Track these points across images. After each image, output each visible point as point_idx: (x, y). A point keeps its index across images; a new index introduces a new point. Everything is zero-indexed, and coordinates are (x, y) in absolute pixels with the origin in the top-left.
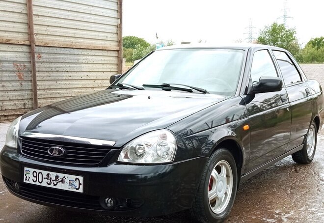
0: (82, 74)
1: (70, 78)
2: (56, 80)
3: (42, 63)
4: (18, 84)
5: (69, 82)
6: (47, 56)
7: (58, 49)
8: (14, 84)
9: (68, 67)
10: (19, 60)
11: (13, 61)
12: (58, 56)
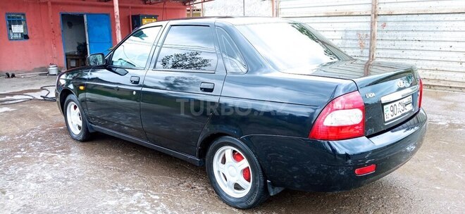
0: (443, 44)
1: (422, 48)
2: (403, 50)
3: (387, 31)
4: (359, 51)
5: (421, 52)
6: (394, 24)
7: (408, 16)
8: (355, 50)
9: (420, 36)
10: (362, 29)
11: (357, 31)
12: (407, 24)
